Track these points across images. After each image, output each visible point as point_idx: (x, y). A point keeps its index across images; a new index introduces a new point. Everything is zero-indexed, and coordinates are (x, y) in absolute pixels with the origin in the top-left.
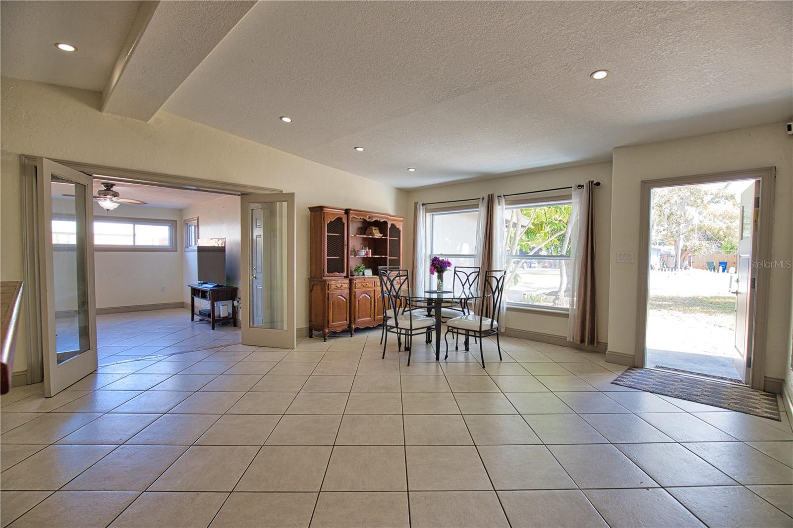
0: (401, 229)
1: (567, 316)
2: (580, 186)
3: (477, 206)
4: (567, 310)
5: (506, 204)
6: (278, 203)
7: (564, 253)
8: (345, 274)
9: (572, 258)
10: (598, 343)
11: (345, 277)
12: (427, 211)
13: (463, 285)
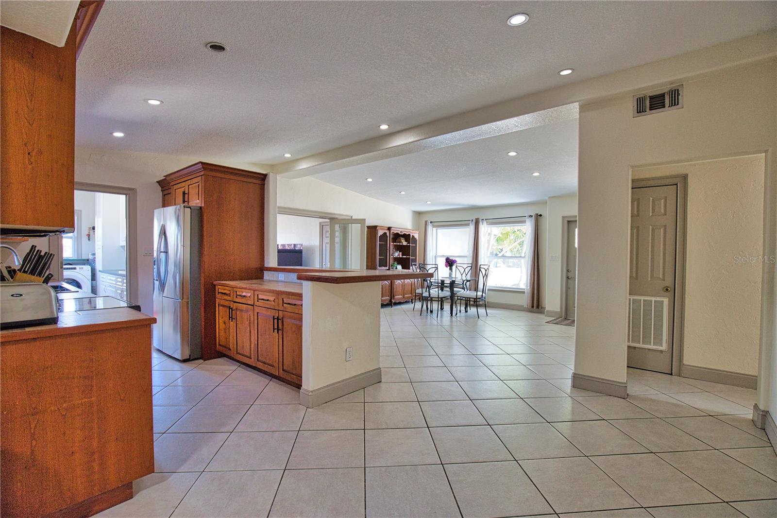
0: (417, 239)
1: (524, 292)
2: (531, 216)
3: (468, 225)
4: (524, 289)
5: (487, 224)
6: (350, 225)
7: (523, 255)
8: (388, 268)
9: (527, 258)
10: (542, 308)
11: (387, 270)
12: (434, 226)
13: (462, 275)
